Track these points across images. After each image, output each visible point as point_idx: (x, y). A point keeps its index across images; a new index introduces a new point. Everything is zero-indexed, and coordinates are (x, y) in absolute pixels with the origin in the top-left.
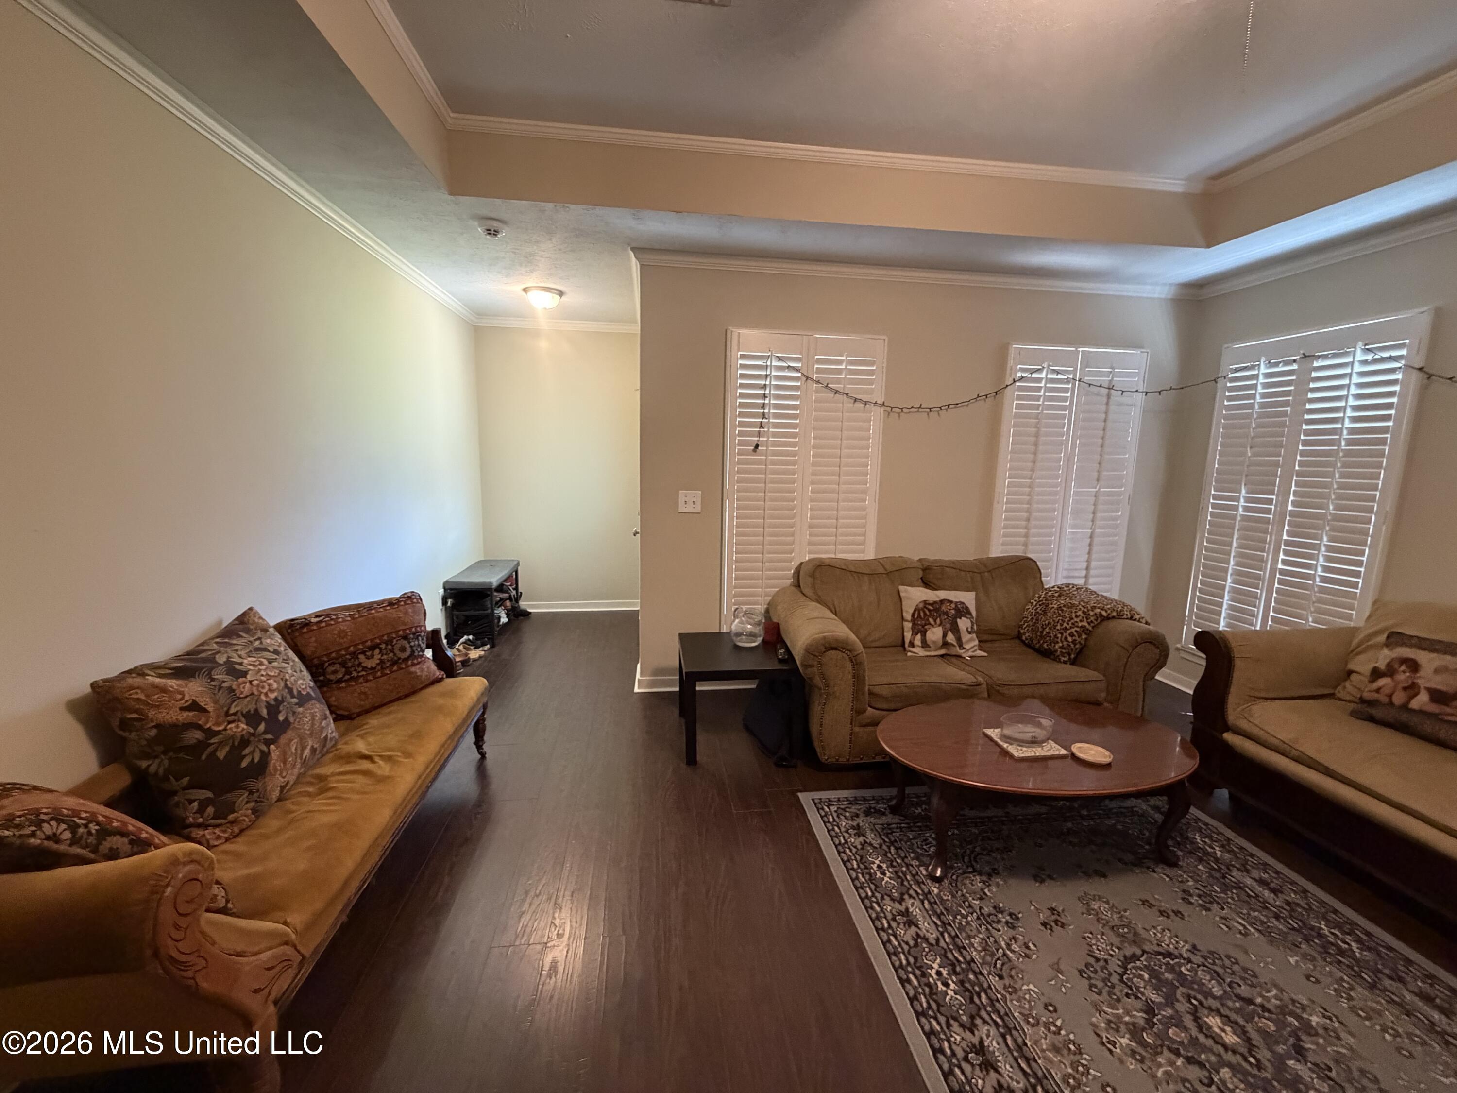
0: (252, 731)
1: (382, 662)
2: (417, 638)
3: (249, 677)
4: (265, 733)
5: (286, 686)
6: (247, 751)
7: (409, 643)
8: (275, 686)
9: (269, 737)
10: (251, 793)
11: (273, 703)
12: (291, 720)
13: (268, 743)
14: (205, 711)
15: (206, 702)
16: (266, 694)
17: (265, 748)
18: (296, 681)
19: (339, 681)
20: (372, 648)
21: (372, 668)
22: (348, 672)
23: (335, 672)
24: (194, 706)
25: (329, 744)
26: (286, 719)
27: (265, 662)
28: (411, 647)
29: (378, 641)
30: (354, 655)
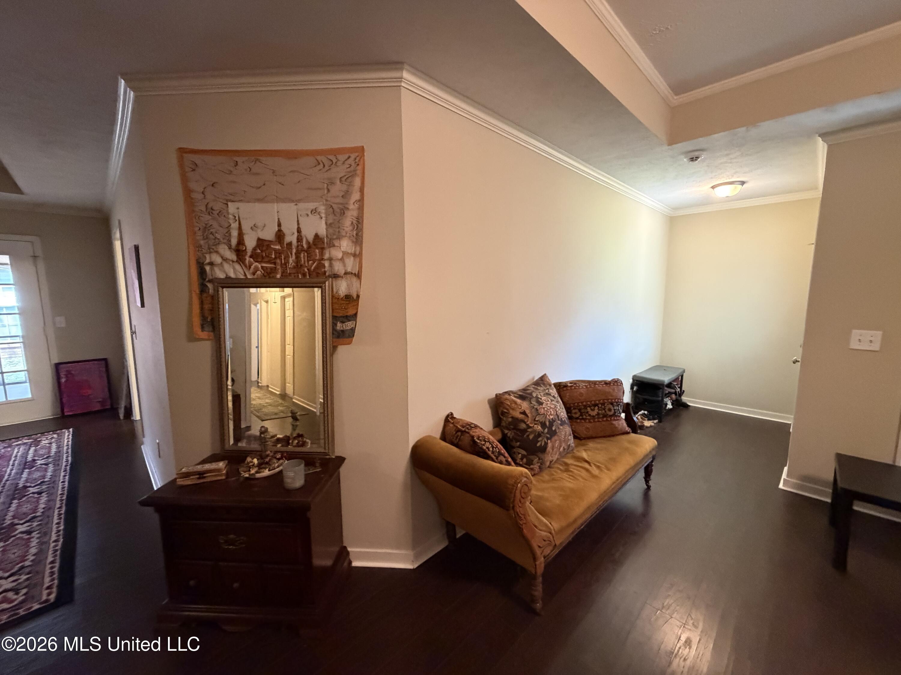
0: (542, 430)
1: (598, 414)
2: (618, 406)
3: (544, 406)
4: (547, 433)
5: (557, 414)
6: (540, 439)
7: (613, 407)
8: (553, 413)
9: (548, 436)
10: (539, 459)
11: (551, 420)
12: (557, 431)
13: (548, 439)
14: (527, 416)
15: (528, 412)
16: (549, 416)
17: (546, 441)
18: (561, 413)
19: (577, 418)
20: (596, 405)
21: (593, 416)
22: (581, 415)
23: (576, 413)
24: (524, 413)
25: (571, 449)
26: (555, 430)
27: (550, 401)
28: (614, 409)
29: (597, 402)
30: (585, 407)
